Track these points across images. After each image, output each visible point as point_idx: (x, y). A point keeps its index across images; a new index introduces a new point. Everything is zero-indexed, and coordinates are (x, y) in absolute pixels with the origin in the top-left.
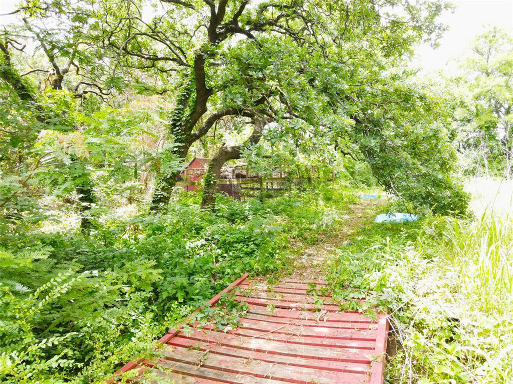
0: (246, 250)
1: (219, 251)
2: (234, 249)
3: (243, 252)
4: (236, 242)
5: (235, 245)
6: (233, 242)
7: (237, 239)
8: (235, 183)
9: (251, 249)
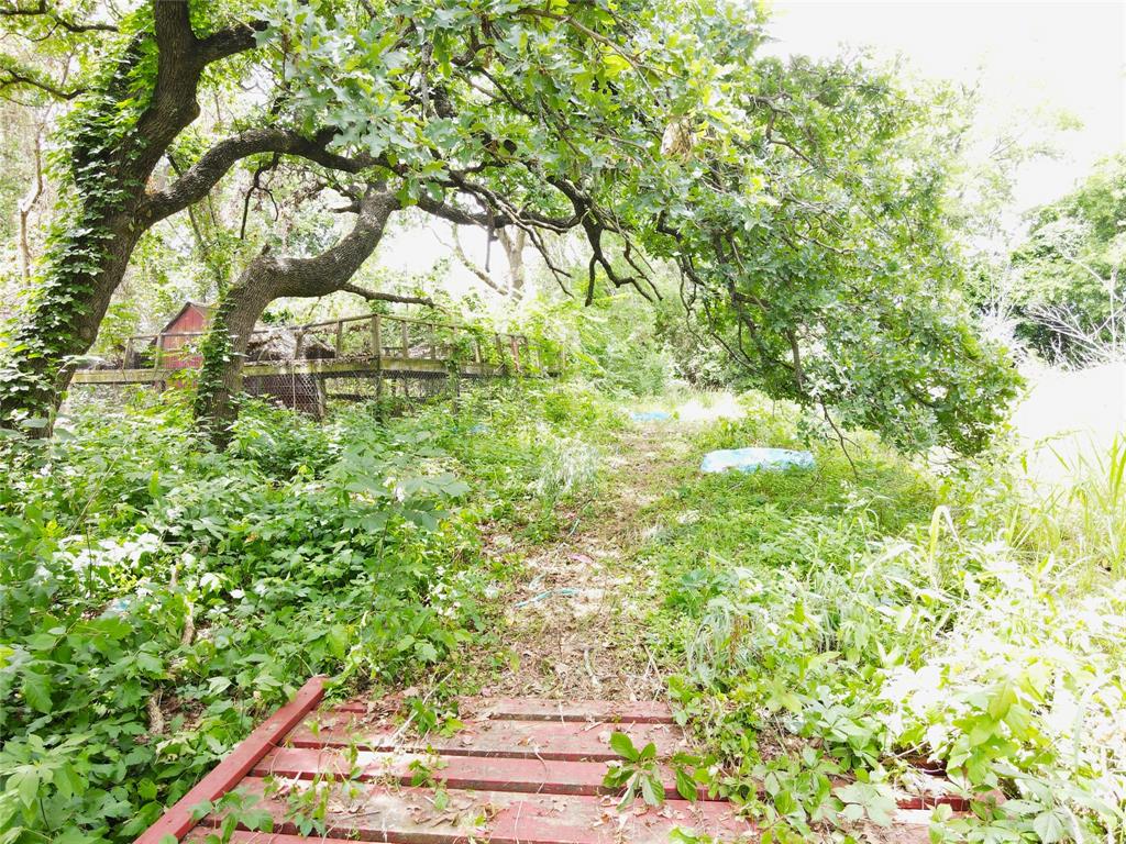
0: (319, 572)
1: (214, 581)
2: (276, 568)
3: (310, 581)
4: (287, 543)
5: (277, 554)
6: (273, 543)
7: (290, 530)
8: (305, 370)
9: (342, 566)
